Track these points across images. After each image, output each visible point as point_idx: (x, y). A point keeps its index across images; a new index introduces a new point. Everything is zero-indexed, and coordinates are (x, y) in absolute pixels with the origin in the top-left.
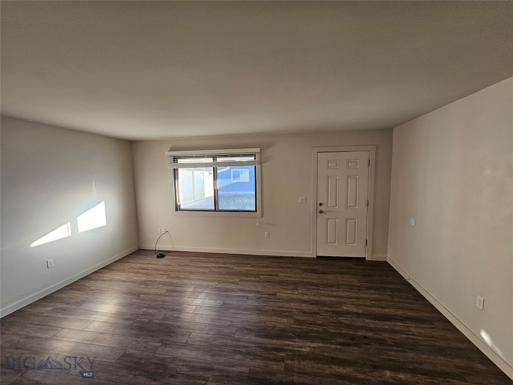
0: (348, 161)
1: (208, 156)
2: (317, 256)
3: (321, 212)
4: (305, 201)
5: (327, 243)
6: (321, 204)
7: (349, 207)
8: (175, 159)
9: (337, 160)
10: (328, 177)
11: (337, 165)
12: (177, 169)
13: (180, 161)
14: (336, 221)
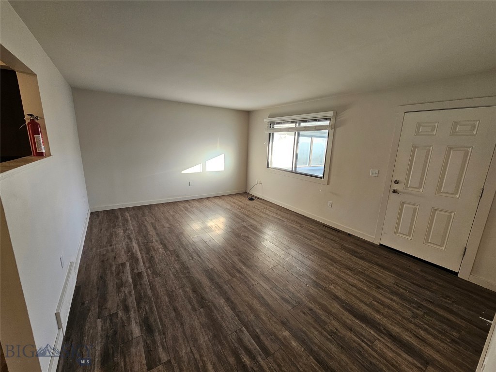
0: (456, 124)
1: (292, 122)
2: (381, 245)
3: (395, 192)
4: (377, 175)
5: (397, 232)
6: (397, 182)
7: (443, 192)
8: (272, 124)
9: (436, 122)
10: (415, 147)
11: (433, 130)
12: (273, 134)
13: (276, 126)
14: (416, 209)
